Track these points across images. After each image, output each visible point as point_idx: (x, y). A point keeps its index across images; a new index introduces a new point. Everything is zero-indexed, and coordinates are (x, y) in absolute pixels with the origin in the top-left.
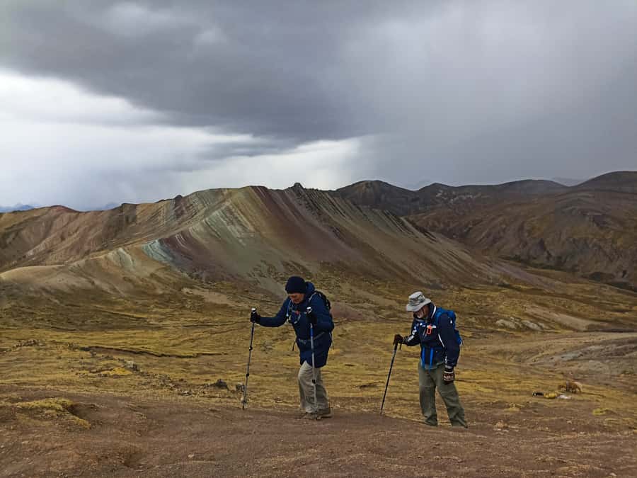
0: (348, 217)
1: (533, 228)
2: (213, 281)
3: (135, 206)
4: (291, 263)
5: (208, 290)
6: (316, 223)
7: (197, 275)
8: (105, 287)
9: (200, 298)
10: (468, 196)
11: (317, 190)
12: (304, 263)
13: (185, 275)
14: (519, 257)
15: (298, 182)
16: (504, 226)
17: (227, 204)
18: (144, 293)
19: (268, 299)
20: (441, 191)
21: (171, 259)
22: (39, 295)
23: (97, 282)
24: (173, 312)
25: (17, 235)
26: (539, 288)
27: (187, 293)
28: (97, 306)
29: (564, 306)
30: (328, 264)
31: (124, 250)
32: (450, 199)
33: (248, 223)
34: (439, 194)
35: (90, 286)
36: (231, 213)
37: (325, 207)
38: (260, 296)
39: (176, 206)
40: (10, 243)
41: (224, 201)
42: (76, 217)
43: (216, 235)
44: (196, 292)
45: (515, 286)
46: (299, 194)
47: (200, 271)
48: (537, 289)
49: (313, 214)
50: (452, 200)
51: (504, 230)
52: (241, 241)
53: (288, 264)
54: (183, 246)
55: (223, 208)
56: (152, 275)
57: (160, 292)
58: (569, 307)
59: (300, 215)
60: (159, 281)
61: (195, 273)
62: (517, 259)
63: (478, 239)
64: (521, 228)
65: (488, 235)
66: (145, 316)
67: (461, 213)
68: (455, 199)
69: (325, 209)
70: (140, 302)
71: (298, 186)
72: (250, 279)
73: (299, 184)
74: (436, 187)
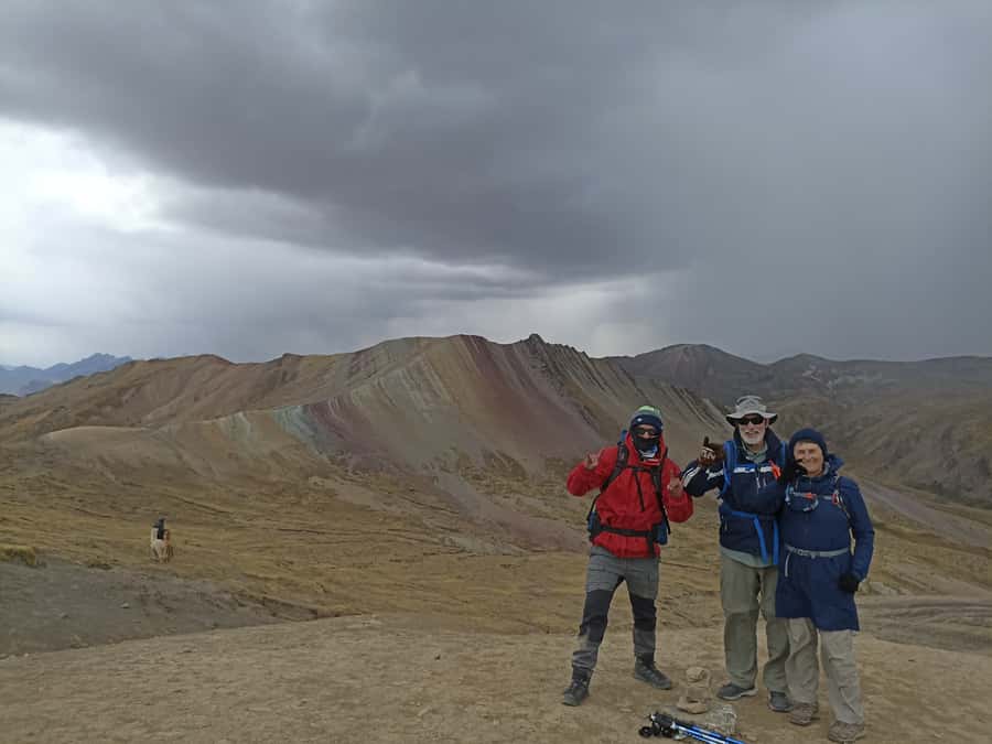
0: (609, 391)
1: (970, 438)
2: (365, 470)
3: (300, 357)
4: (497, 455)
5: (349, 482)
6: (555, 398)
7: (343, 461)
8: (195, 464)
9: (331, 493)
10: (860, 378)
11: (567, 347)
12: (517, 456)
13: (325, 458)
14: (940, 485)
15: (535, 333)
16: (917, 431)
17: (419, 358)
18: (250, 478)
19: (443, 506)
20: (814, 368)
21: (312, 433)
22: (91, 466)
23: (186, 457)
24: (278, 508)
25: (138, 390)
26: (936, 534)
27: (315, 483)
28: (169, 488)
29: (970, 566)
30: (559, 460)
31: (245, 415)
32: (826, 382)
33: (444, 389)
34: (809, 372)
35: (174, 460)
36: (421, 372)
37: (576, 375)
38: (431, 500)
39: (354, 359)
40: (127, 401)
41: (417, 354)
42: (223, 371)
43: (389, 404)
44: (329, 484)
45: (891, 526)
46: (534, 352)
47: (350, 454)
48: (933, 536)
49: (552, 383)
50: (830, 382)
51: (918, 438)
52: (426, 415)
53: (492, 456)
54: (336, 416)
55: (411, 365)
56: (274, 454)
57: (274, 478)
58: (981, 570)
59: (530, 382)
60: (278, 462)
61: (340, 457)
62: (937, 488)
63: (870, 450)
64: (947, 436)
65: (888, 445)
66: (230, 510)
67: (845, 406)
68: (836, 382)
69: (574, 378)
70: (238, 490)
71: (536, 339)
72: (425, 472)
73: (537, 336)
74: (803, 360)
